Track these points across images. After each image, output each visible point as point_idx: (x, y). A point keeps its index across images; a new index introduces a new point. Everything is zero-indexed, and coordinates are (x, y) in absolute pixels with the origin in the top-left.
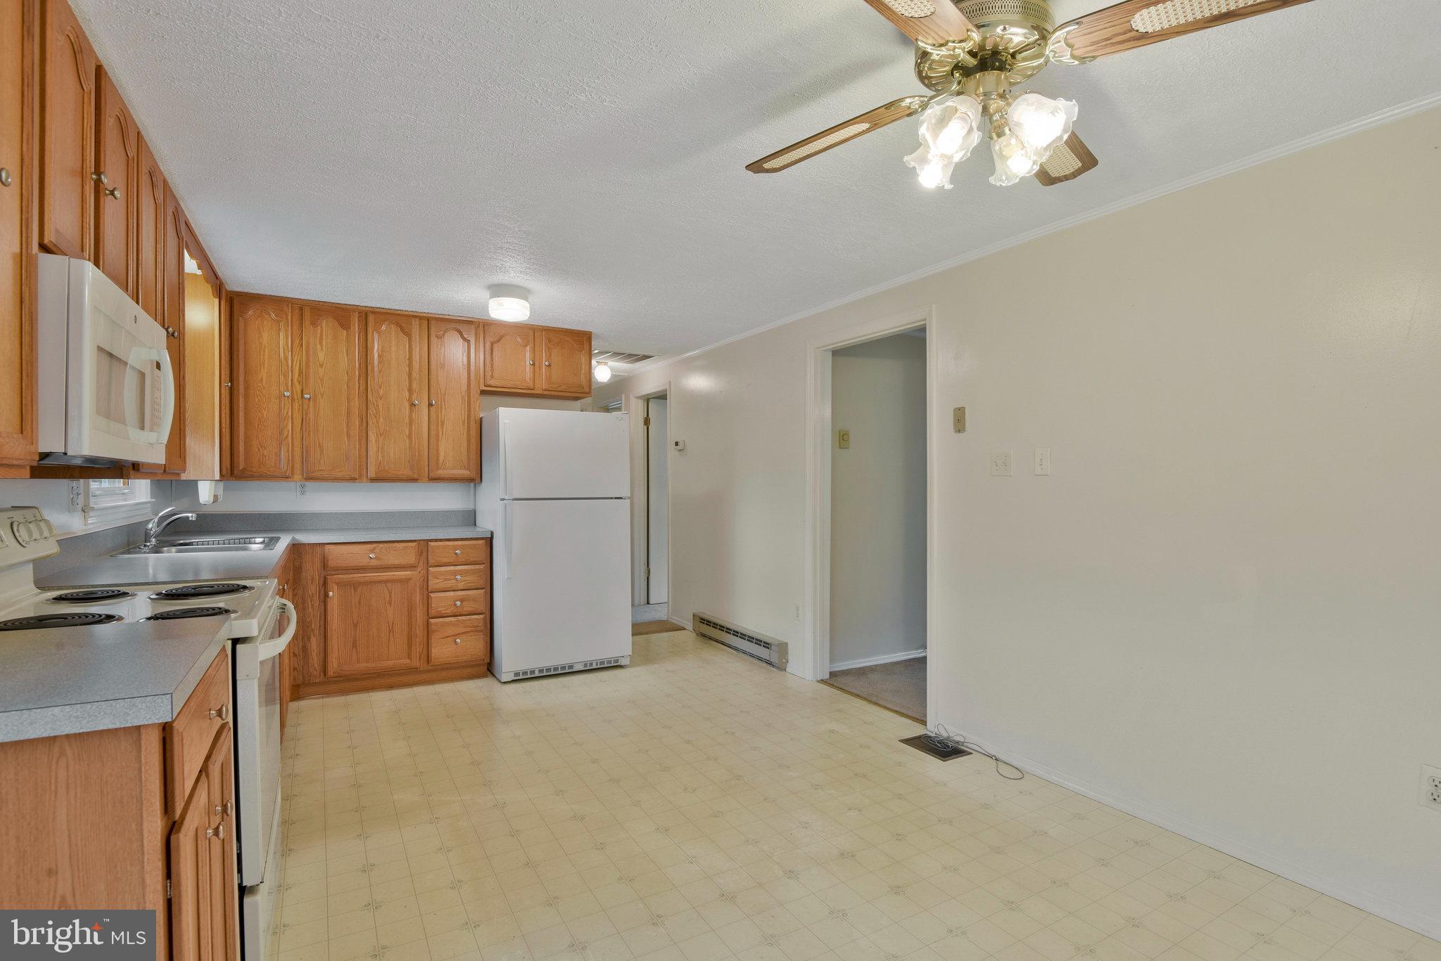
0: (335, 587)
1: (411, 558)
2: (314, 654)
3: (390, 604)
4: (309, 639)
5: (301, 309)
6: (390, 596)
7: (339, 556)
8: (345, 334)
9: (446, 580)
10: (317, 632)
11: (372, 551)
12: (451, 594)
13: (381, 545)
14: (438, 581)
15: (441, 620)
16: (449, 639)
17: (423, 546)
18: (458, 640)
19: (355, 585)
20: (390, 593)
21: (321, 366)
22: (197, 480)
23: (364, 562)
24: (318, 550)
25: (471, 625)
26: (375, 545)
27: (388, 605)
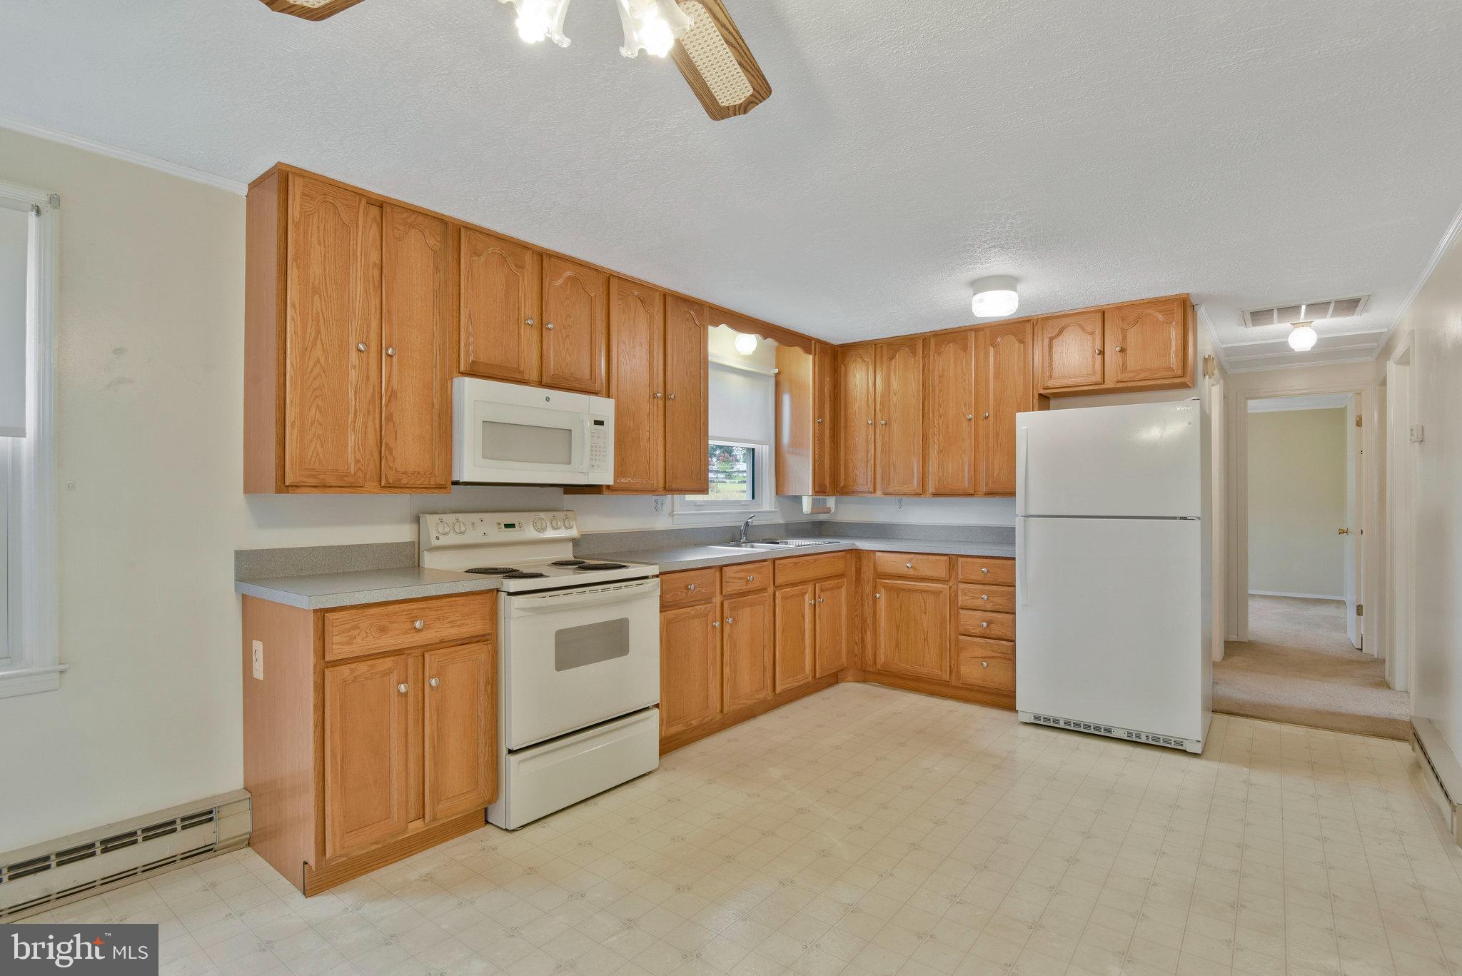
0: (883, 590)
1: (942, 572)
2: (869, 647)
3: (925, 613)
4: (866, 631)
5: (882, 347)
6: (925, 606)
7: (890, 563)
8: (913, 362)
9: (974, 598)
10: (871, 626)
11: (910, 561)
12: (980, 613)
13: (917, 556)
14: (967, 598)
15: (970, 638)
16: (977, 660)
17: (952, 559)
18: (985, 664)
19: (898, 590)
20: (925, 603)
21: (895, 394)
22: (801, 496)
23: (904, 571)
24: (872, 555)
25: (1000, 651)
26: (912, 556)
27: (923, 614)
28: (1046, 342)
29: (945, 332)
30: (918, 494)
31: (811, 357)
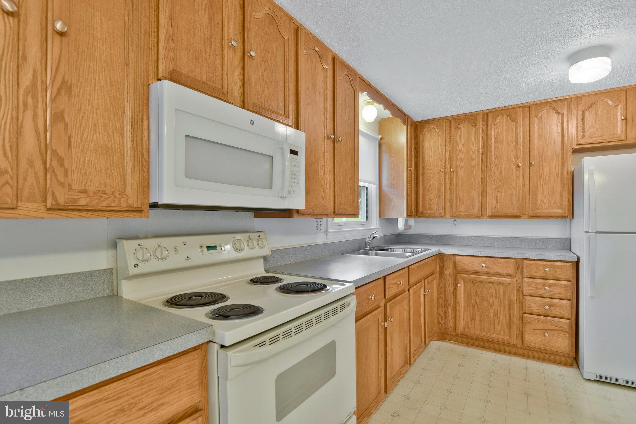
0: (462, 281)
1: (510, 270)
2: (450, 318)
3: (496, 298)
4: (448, 308)
5: (450, 122)
6: (496, 293)
7: (465, 264)
8: (474, 130)
9: (537, 288)
10: (452, 305)
11: (484, 262)
12: (542, 299)
13: (490, 259)
14: (531, 288)
15: (533, 316)
16: (539, 331)
17: (520, 262)
18: (546, 334)
19: (474, 282)
20: (496, 291)
21: (460, 152)
22: (397, 218)
23: (479, 268)
24: (453, 258)
25: (558, 326)
26: (486, 259)
27: (494, 299)
28: (580, 113)
29: (499, 109)
30: (478, 217)
31: (405, 127)
